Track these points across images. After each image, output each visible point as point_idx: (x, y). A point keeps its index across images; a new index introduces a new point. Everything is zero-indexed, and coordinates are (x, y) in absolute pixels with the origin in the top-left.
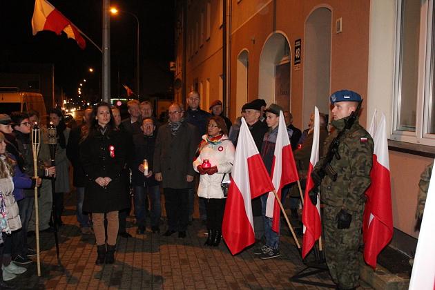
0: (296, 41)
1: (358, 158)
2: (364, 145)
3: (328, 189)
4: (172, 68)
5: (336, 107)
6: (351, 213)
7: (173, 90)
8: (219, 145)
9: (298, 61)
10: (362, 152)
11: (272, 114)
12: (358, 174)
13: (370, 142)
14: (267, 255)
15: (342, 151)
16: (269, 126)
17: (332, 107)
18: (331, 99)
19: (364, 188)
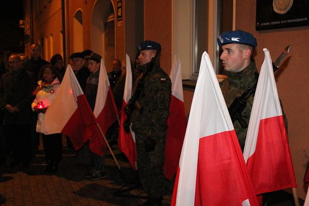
0: (118, 2)
1: (159, 95)
2: (163, 84)
3: (136, 120)
4: (22, 25)
5: (141, 55)
6: (155, 139)
7: (23, 44)
8: (51, 88)
9: (120, 19)
10: (162, 90)
11: (92, 61)
12: (159, 107)
13: (168, 81)
14: (96, 177)
15: (146, 89)
16: (91, 71)
17: (139, 54)
18: (137, 48)
19: (164, 118)
